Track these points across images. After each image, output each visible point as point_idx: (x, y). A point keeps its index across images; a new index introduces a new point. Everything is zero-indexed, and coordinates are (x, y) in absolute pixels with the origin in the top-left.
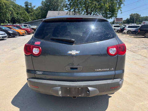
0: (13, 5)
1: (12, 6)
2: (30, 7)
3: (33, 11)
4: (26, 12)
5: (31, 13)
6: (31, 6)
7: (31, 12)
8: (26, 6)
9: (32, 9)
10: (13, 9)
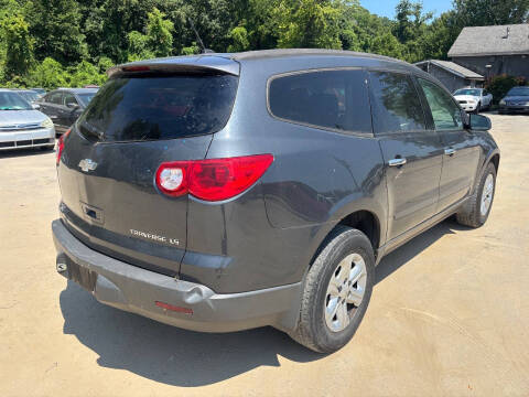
0: (359, 19)
1: (354, 22)
2: (412, 18)
3: (420, 33)
4: (395, 39)
5: (411, 42)
6: (417, 15)
7: (413, 38)
8: (401, 16)
9: (418, 24)
10: (356, 32)
